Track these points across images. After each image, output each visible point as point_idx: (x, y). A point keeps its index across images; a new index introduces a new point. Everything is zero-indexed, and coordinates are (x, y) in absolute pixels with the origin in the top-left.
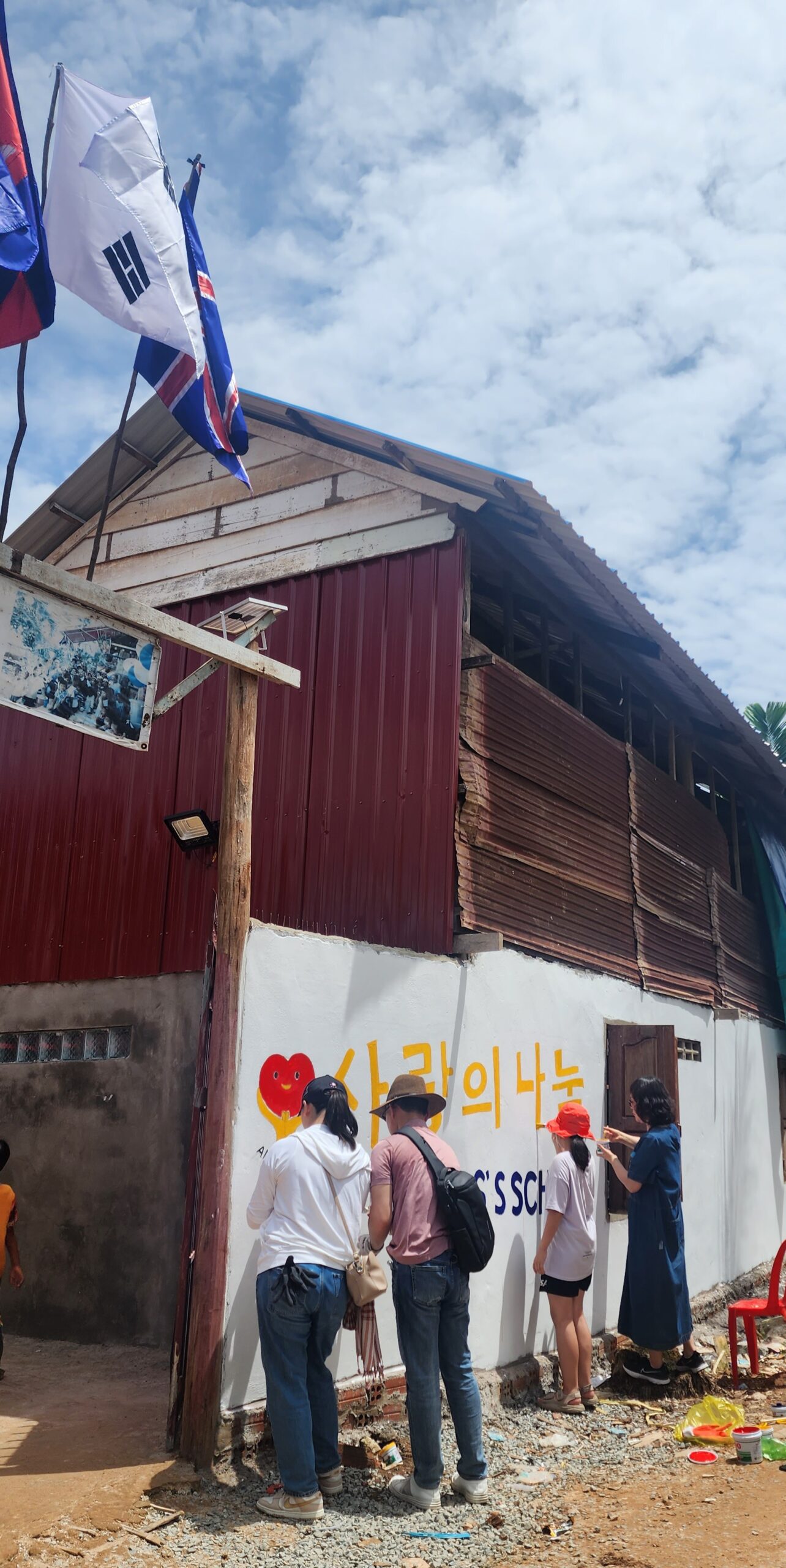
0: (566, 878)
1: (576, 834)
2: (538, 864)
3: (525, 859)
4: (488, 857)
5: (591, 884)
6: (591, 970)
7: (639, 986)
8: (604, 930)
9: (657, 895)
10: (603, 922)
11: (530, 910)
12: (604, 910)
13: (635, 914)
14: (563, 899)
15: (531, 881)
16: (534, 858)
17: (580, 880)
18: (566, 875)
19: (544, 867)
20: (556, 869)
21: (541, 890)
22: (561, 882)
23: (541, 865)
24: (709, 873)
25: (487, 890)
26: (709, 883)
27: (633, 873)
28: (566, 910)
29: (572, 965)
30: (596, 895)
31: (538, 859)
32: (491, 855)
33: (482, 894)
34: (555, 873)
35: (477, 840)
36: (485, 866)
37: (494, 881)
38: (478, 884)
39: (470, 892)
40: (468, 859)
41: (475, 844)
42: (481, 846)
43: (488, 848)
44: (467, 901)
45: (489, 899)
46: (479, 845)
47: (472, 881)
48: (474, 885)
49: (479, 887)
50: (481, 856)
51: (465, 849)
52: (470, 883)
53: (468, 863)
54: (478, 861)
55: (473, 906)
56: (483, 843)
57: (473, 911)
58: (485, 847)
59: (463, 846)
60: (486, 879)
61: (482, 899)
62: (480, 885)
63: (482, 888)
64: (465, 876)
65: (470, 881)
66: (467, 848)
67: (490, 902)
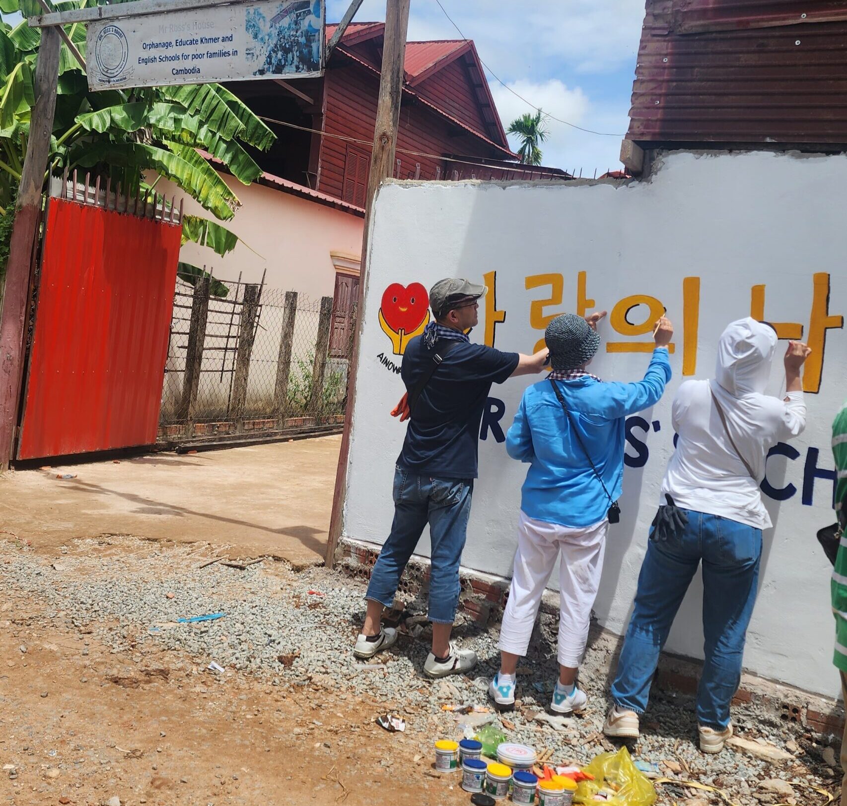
35: (686, 26)
36: (713, 53)
37: (735, 67)
38: (686, 81)
39: (660, 95)
40: (666, 55)
41: (684, 32)
42: (700, 30)
43: (719, 28)
44: (648, 108)
45: (710, 94)
46: (694, 30)
47: (668, 81)
48: (674, 84)
49: (689, 84)
50: (703, 43)
51: (663, 43)
52: (664, 85)
53: (665, 60)
54: (693, 51)
55: (660, 111)
56: (702, 25)
57: (659, 116)
58: (713, 28)
59: (658, 41)
60: (711, 70)
61: (693, 97)
62: (691, 81)
63: (695, 83)
64: (652, 78)
65: (663, 81)
66: (669, 41)
67: (713, 97)
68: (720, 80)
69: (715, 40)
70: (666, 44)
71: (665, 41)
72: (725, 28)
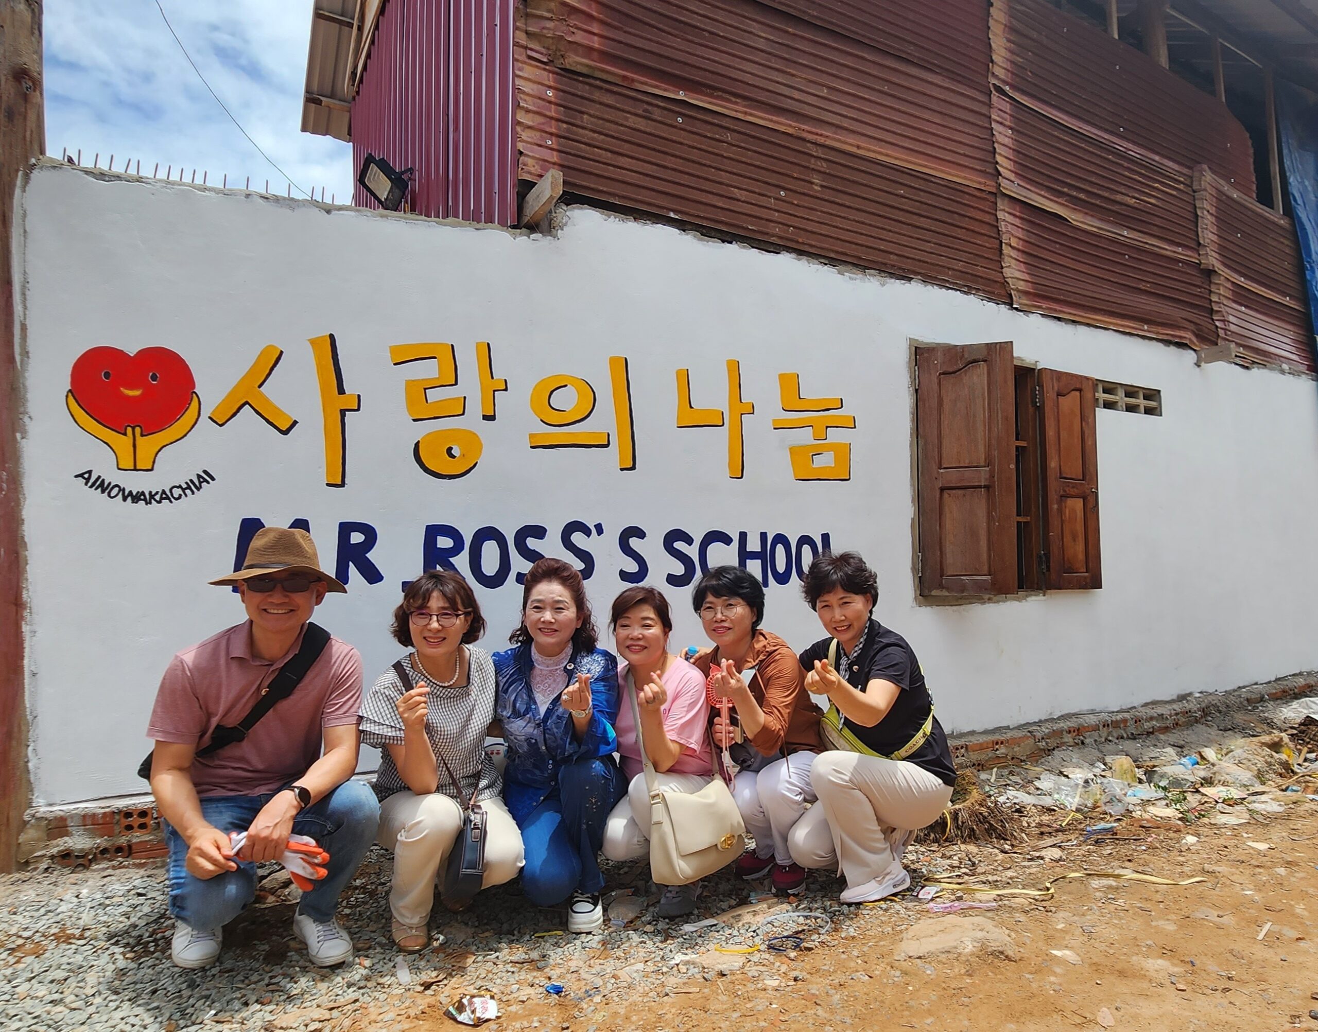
0: (821, 140)
1: (848, 80)
2: (746, 113)
3: (710, 103)
4: (607, 90)
5: (887, 155)
6: (881, 271)
7: (1004, 303)
8: (922, 222)
9: (1065, 190)
10: (917, 211)
11: (725, 177)
12: (922, 194)
13: (1000, 205)
14: (813, 170)
15: (729, 137)
16: (736, 103)
17: (858, 147)
18: (821, 135)
19: (760, 118)
20: (794, 124)
21: (755, 152)
22: (809, 145)
23: (751, 115)
24: (1196, 174)
25: (602, 137)
26: (1195, 188)
27: (995, 149)
28: (822, 186)
29: (832, 261)
30: (902, 172)
31: (745, 106)
32: (615, 89)
33: (583, 140)
34: (790, 131)
35: (570, 60)
36: (601, 103)
37: (626, 126)
38: (577, 126)
39: (551, 134)
40: (550, 87)
41: (568, 67)
42: (584, 70)
43: (604, 76)
44: (540, 146)
45: (606, 150)
46: (579, 69)
47: (558, 120)
48: (565, 126)
49: (581, 131)
50: (587, 87)
51: (543, 72)
52: (553, 122)
53: (550, 93)
54: (579, 93)
55: (555, 153)
56: (587, 66)
57: (555, 159)
58: (598, 74)
59: (537, 67)
60: (601, 122)
61: (588, 148)
62: (583, 128)
63: (587, 132)
64: (538, 110)
65: (551, 118)
66: (550, 71)
67: (609, 154)
68: (613, 137)
69: (601, 88)
70: (546, 73)
71: (545, 69)
72: (610, 78)
